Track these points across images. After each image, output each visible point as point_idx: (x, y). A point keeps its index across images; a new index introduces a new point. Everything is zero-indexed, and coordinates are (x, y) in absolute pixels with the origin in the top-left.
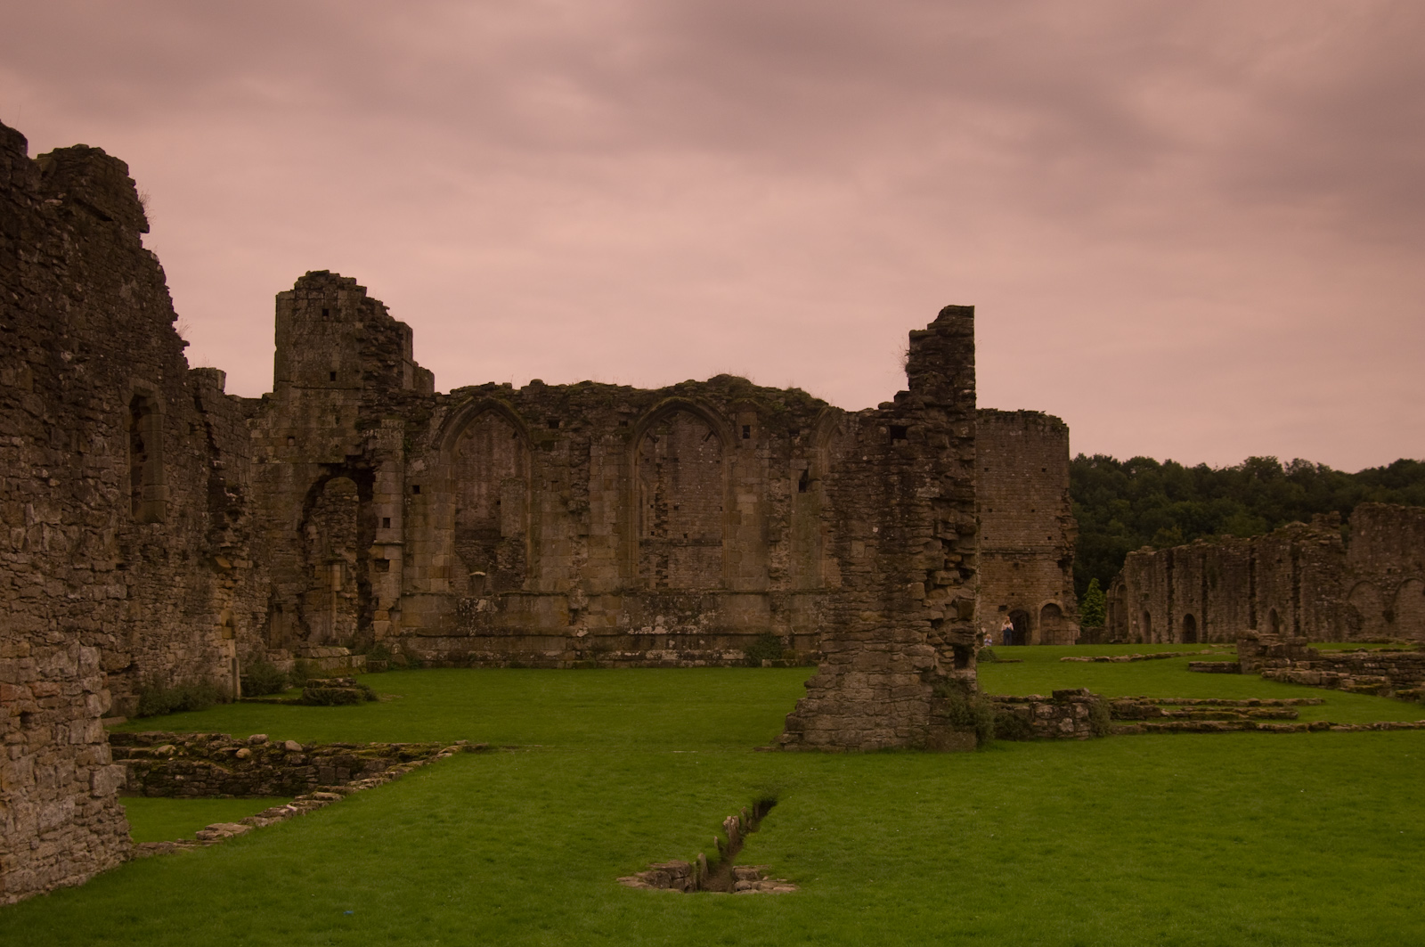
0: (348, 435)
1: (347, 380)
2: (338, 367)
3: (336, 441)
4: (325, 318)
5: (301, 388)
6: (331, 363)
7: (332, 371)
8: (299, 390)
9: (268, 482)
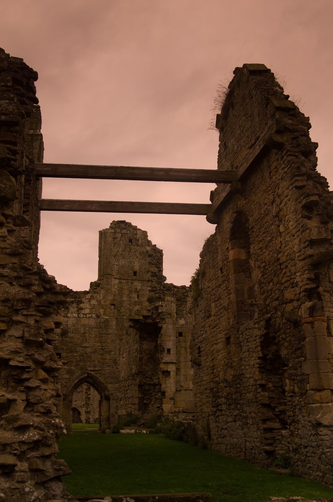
0: (143, 305)
1: (143, 276)
2: (138, 269)
3: (137, 307)
4: (130, 243)
5: (118, 279)
6: (134, 267)
7: (135, 271)
8: (117, 280)
9: (101, 328)
